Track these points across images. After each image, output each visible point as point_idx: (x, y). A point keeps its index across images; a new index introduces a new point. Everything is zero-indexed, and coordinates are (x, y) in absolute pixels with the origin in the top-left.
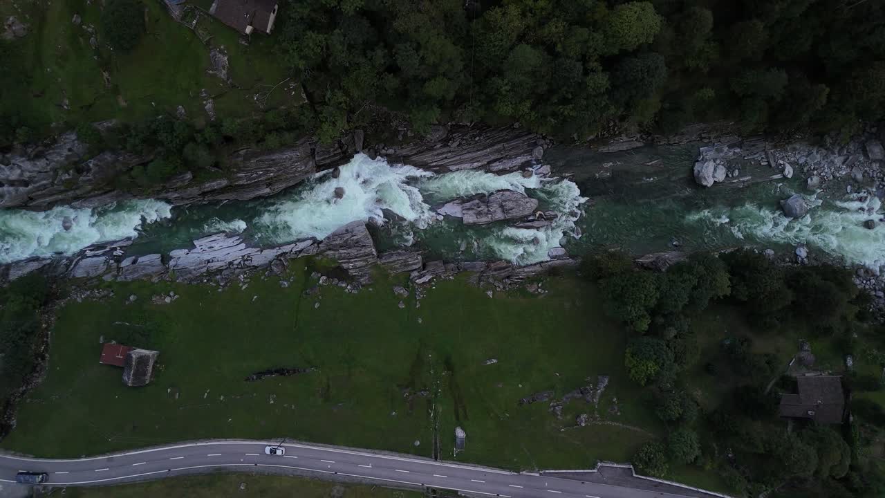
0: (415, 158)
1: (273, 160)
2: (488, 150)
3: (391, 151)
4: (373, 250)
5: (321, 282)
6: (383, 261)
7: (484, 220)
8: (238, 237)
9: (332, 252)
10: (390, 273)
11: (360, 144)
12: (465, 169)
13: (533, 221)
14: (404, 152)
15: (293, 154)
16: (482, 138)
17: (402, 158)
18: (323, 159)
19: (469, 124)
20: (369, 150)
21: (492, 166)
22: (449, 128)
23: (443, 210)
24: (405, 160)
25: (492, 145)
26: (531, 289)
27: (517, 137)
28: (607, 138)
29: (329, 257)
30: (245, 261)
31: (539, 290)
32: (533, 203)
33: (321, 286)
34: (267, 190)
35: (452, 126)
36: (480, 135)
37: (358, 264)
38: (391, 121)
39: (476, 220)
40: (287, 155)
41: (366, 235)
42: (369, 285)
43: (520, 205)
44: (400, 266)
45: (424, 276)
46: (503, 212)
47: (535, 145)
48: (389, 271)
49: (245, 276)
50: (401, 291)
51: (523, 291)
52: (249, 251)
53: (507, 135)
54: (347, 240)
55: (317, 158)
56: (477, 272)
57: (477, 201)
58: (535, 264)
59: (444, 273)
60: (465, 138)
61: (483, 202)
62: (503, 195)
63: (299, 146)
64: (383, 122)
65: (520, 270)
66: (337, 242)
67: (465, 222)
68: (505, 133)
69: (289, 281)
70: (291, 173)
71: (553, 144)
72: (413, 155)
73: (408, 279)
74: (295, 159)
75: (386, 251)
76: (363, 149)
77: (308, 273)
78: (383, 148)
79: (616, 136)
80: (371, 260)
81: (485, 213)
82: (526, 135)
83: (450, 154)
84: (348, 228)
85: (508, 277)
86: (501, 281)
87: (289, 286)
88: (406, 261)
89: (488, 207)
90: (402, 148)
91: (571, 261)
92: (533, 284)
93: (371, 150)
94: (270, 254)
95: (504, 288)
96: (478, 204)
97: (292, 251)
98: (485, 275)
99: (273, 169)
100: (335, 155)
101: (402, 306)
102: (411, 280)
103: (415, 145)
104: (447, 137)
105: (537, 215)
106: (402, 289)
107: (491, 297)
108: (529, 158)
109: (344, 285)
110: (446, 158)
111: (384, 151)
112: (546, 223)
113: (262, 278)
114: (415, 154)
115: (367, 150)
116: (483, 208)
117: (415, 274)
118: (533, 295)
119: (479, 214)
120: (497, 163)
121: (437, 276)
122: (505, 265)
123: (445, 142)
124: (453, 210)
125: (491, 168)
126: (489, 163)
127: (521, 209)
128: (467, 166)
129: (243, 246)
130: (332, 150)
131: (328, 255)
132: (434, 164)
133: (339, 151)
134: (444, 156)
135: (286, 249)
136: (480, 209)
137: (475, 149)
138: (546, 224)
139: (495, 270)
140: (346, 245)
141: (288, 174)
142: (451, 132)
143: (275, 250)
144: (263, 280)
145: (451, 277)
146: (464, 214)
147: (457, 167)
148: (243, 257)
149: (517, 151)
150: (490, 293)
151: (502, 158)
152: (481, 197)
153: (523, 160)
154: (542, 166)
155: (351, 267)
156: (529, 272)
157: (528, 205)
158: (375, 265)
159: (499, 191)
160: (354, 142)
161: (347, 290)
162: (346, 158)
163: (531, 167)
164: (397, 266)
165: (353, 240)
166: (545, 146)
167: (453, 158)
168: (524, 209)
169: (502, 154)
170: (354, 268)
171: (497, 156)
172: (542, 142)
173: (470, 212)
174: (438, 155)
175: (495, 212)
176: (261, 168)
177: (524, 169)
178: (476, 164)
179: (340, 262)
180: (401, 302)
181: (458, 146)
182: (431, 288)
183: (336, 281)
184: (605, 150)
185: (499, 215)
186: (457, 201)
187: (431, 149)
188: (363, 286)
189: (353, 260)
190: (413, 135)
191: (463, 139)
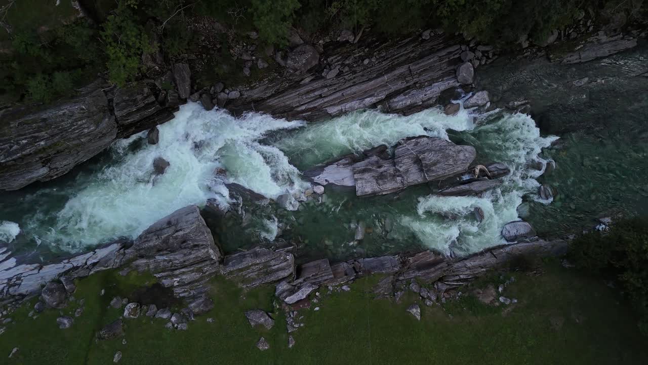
0: (273, 102)
1: (44, 120)
2: (386, 77)
3: (234, 94)
4: (211, 251)
5: (126, 313)
6: (228, 269)
7: (389, 186)
8: (5, 249)
9: (144, 261)
10: (242, 289)
11: (184, 88)
12: (352, 110)
13: (469, 182)
14: (256, 94)
15: (76, 108)
16: (373, 60)
17: (252, 105)
18: (129, 114)
19: (351, 39)
20: (201, 95)
21: (394, 102)
22: (322, 50)
23: (322, 178)
24: (258, 106)
25: (391, 69)
26: (487, 297)
27: (432, 52)
28: (575, 39)
29: (141, 269)
30: (10, 286)
31: (501, 299)
32: (467, 153)
33: (125, 320)
34: (43, 171)
35: (325, 46)
36: (369, 56)
37: (187, 278)
38: (230, 48)
39: (376, 188)
40: (65, 109)
41: (198, 227)
42: (207, 313)
43: (447, 157)
44: (258, 275)
45: (299, 288)
46: (421, 170)
47: (460, 61)
48: (240, 285)
49: (5, 313)
50: (260, 319)
51: (471, 303)
52: (22, 268)
53: (412, 52)
54: (168, 238)
55: (118, 113)
56: (389, 275)
57: (374, 158)
58: (482, 254)
59: (332, 280)
60: (347, 62)
61: (385, 159)
62: (417, 144)
63: (84, 96)
64: (219, 50)
65: (459, 264)
66: (151, 244)
67: (359, 193)
68: (410, 48)
69: (73, 316)
70: (74, 139)
71: (488, 58)
72: (269, 97)
73: (273, 296)
74: (78, 116)
75: (236, 251)
76: (192, 93)
77: (107, 298)
78: (223, 91)
79: (590, 35)
80: (208, 269)
81: (391, 175)
82: (444, 48)
83: (326, 89)
84: (172, 220)
85: (441, 280)
86: (431, 286)
87: (72, 326)
88: (266, 265)
89: (394, 164)
90: (252, 88)
91: (542, 242)
92: (486, 287)
93: (204, 96)
94: (51, 271)
95: (438, 299)
96: (377, 162)
97: (86, 263)
98: (401, 278)
99: (43, 133)
100: (147, 106)
101: (263, 347)
102: (278, 298)
103: (271, 81)
104: (320, 64)
105: (477, 171)
106: (262, 315)
107: (419, 317)
108: (452, 83)
109: (165, 316)
110: (321, 96)
111: (223, 96)
112: (492, 183)
113: (31, 314)
114: (272, 96)
115: (196, 95)
116: (387, 167)
117: (283, 286)
118: (491, 309)
119: (381, 177)
120: (402, 97)
121: (321, 287)
122: (432, 258)
123: (317, 72)
124: (339, 175)
125: (394, 105)
126: (389, 97)
127: (451, 162)
128: (355, 104)
129: (12, 262)
130: (139, 97)
131: (137, 266)
132: (303, 107)
133: (152, 98)
134: (317, 93)
135: (79, 261)
136: (382, 169)
137: (365, 79)
138: (494, 184)
139: (419, 268)
140: (167, 248)
141: (69, 140)
142: (325, 54)
143: (61, 265)
144: (32, 318)
145: (344, 288)
146: (356, 180)
147: (339, 108)
148: (10, 280)
149: (431, 74)
150: (416, 311)
151: (408, 88)
152: (381, 151)
153: (443, 88)
154: (473, 95)
155: (176, 284)
156: (474, 267)
157: (461, 156)
158: (217, 278)
159: (409, 139)
160: (176, 85)
161: (170, 325)
162: (167, 112)
163: (456, 99)
164: (253, 275)
165: (176, 238)
166: (477, 63)
167: (330, 95)
168: (455, 161)
169: (407, 82)
170: (182, 284)
171: (400, 85)
172: (471, 55)
173: (367, 176)
174: (308, 92)
175: (407, 171)
176: (25, 135)
177: (445, 102)
178: (368, 101)
179: (158, 276)
180: (263, 339)
181: (338, 75)
182: (312, 309)
183: (153, 308)
184: (574, 58)
185: (415, 177)
186: (343, 161)
187: (296, 85)
188: (195, 315)
189: (177, 272)
190: (266, 65)
191: (343, 65)
